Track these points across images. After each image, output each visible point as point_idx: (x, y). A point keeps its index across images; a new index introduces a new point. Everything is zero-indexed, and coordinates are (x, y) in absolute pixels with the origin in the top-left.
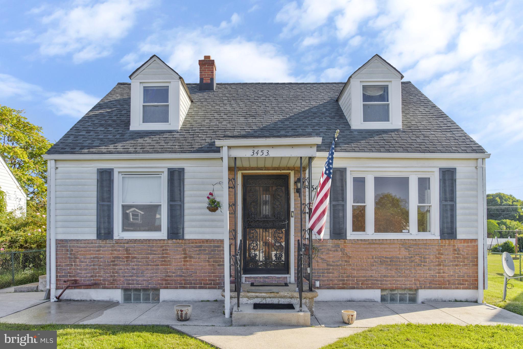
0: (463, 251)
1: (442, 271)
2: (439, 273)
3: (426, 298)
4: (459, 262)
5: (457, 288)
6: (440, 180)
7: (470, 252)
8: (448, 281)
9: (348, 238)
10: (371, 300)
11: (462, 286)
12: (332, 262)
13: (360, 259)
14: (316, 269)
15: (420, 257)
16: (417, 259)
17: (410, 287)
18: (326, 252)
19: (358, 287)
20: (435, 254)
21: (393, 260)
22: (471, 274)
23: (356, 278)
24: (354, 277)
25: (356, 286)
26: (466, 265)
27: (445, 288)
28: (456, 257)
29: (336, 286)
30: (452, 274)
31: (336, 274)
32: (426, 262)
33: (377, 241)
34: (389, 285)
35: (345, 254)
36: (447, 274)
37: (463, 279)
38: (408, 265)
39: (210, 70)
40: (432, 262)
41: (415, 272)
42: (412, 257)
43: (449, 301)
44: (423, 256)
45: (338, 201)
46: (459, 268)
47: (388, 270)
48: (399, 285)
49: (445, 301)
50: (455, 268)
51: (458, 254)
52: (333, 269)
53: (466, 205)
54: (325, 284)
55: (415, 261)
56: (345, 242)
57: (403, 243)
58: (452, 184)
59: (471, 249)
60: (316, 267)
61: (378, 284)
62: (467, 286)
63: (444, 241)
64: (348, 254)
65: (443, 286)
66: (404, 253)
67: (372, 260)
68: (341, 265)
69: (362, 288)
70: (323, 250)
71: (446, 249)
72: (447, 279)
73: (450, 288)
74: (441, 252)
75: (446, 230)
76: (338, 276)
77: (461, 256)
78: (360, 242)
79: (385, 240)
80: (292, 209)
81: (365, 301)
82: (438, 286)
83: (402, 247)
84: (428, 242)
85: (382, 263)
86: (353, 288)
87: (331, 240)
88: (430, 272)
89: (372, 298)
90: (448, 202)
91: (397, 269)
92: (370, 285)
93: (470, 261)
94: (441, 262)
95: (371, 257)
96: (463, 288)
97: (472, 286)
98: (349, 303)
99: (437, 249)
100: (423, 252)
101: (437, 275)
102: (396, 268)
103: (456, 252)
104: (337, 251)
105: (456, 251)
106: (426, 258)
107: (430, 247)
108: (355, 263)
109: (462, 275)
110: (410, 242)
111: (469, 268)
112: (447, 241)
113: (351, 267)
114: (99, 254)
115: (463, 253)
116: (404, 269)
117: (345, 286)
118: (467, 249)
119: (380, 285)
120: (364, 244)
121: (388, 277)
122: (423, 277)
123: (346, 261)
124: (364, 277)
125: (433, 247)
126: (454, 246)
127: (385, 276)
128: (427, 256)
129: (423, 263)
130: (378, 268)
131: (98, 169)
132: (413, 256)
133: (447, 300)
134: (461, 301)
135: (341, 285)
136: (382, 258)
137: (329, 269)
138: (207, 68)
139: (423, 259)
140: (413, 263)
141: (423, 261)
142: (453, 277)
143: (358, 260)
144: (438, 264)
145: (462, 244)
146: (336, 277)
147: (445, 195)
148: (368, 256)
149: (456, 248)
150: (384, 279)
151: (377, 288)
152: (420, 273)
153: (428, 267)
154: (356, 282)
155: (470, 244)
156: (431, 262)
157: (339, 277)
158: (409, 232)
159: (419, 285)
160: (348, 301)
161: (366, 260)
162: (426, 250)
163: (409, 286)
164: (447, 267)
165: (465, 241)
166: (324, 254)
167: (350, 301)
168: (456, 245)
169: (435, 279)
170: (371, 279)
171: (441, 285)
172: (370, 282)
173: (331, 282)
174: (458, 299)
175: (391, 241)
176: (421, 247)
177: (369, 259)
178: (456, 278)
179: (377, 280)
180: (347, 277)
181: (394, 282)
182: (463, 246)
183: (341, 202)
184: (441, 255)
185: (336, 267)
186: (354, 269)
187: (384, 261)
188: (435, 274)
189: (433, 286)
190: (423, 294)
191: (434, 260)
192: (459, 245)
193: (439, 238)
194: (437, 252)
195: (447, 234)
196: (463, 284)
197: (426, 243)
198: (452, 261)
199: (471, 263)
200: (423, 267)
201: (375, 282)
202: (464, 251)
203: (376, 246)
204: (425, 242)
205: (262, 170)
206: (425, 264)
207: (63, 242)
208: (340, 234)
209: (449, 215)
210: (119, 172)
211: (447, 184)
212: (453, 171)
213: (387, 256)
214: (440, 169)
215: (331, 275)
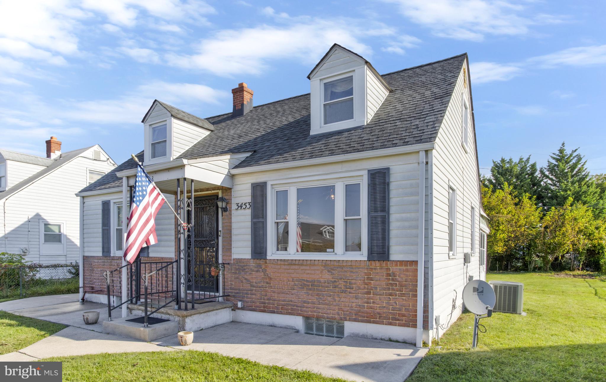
0: (399, 277)
1: (372, 300)
2: (368, 303)
3: (352, 332)
4: (395, 291)
5: (390, 324)
6: (369, 185)
7: (410, 278)
8: (379, 314)
9: (268, 258)
10: (292, 327)
11: (397, 322)
12: (255, 283)
13: (281, 282)
14: (241, 289)
15: (344, 282)
16: (342, 284)
17: (333, 317)
18: (249, 272)
19: (278, 311)
20: (363, 279)
21: (314, 284)
22: (411, 308)
23: (276, 302)
24: (275, 300)
25: (276, 310)
26: (403, 295)
27: (374, 322)
28: (389, 283)
29: (258, 308)
30: (384, 306)
31: (258, 296)
32: (352, 288)
33: (297, 262)
34: (310, 313)
35: (267, 275)
36: (378, 305)
37: (398, 313)
38: (331, 291)
39: (241, 97)
40: (360, 288)
41: (339, 299)
42: (335, 281)
43: (382, 339)
44: (348, 281)
45: (258, 218)
46: (394, 298)
47: (308, 295)
48: (320, 314)
49: (376, 339)
50: (390, 298)
51: (393, 280)
52: (256, 290)
53: (404, 215)
54: (248, 305)
55: (340, 286)
56: (266, 263)
57: (326, 264)
58: (384, 189)
59: (411, 273)
60: (241, 287)
61: (298, 310)
62: (404, 322)
63: (373, 262)
64: (269, 276)
65: (372, 320)
66: (327, 276)
67: (293, 283)
68: (262, 287)
69: (281, 313)
70: (247, 270)
71: (377, 273)
72: (378, 310)
73: (382, 323)
74: (371, 276)
75: (375, 249)
76: (259, 298)
77: (397, 283)
78: (279, 262)
79: (305, 261)
80: (220, 228)
81: (286, 328)
82: (366, 318)
83: (324, 269)
84: (354, 264)
85: (303, 286)
86: (273, 312)
87: (253, 260)
88: (357, 301)
89: (293, 325)
90: (379, 212)
91: (317, 295)
92: (289, 311)
93: (409, 290)
94: (370, 289)
95: (292, 280)
96: (400, 325)
97: (411, 323)
98: (271, 327)
99: (365, 273)
100: (348, 275)
101: (366, 305)
102: (317, 293)
103: (391, 278)
104: (259, 271)
105: (390, 276)
106: (352, 284)
107: (357, 270)
108: (276, 285)
109: (398, 308)
110: (332, 263)
111: (407, 299)
112: (378, 263)
113: (272, 289)
114: (104, 268)
115: (399, 279)
116: (326, 295)
117: (266, 309)
118: (405, 274)
119: (300, 312)
120: (284, 265)
121: (308, 303)
122: (347, 306)
123: (267, 283)
124: (284, 301)
125: (361, 270)
126: (388, 269)
127: (305, 302)
128: (353, 281)
129: (348, 290)
130: (298, 292)
131: (102, 201)
132: (337, 280)
133: (378, 338)
134: (397, 341)
135: (262, 308)
136: (302, 281)
137: (252, 290)
138: (239, 95)
139: (348, 285)
140: (337, 289)
141: (348, 287)
142: (385, 309)
143: (279, 282)
144: (366, 292)
145: (399, 267)
146: (258, 299)
147: (375, 204)
148: (289, 278)
149: (391, 272)
150: (304, 305)
151: (297, 314)
152: (344, 301)
153: (354, 295)
154: (276, 305)
155: (409, 267)
156: (357, 288)
157: (261, 299)
158: (334, 252)
159: (342, 316)
160: (270, 326)
161: (287, 283)
162: (352, 274)
163: (331, 315)
164: (378, 296)
165: (401, 263)
166: (248, 274)
167: (271, 326)
168: (391, 268)
169: (362, 310)
170: (290, 304)
171: (369, 319)
172: (290, 307)
173: (254, 304)
174: (394, 338)
175: (312, 261)
176: (345, 270)
177: (289, 281)
178: (390, 311)
179: (297, 306)
180: (268, 299)
181: (315, 309)
182: (400, 269)
183: (261, 220)
184: (370, 280)
185: (258, 288)
186: (274, 292)
187: (305, 284)
188: (363, 303)
189: (360, 318)
190: (350, 327)
191: (362, 287)
192: (393, 269)
193: (366, 259)
194: (366, 277)
195: (377, 254)
196: (398, 320)
197: (352, 265)
198: (385, 289)
199: (411, 293)
200: (348, 294)
201: (295, 307)
202: (401, 276)
203: (296, 267)
204: (350, 264)
205: (198, 192)
206: (352, 291)
207: (87, 258)
208: (261, 253)
209: (380, 229)
210: (115, 203)
211: (378, 190)
212: (385, 173)
213: (308, 279)
214: (369, 171)
215: (254, 296)
